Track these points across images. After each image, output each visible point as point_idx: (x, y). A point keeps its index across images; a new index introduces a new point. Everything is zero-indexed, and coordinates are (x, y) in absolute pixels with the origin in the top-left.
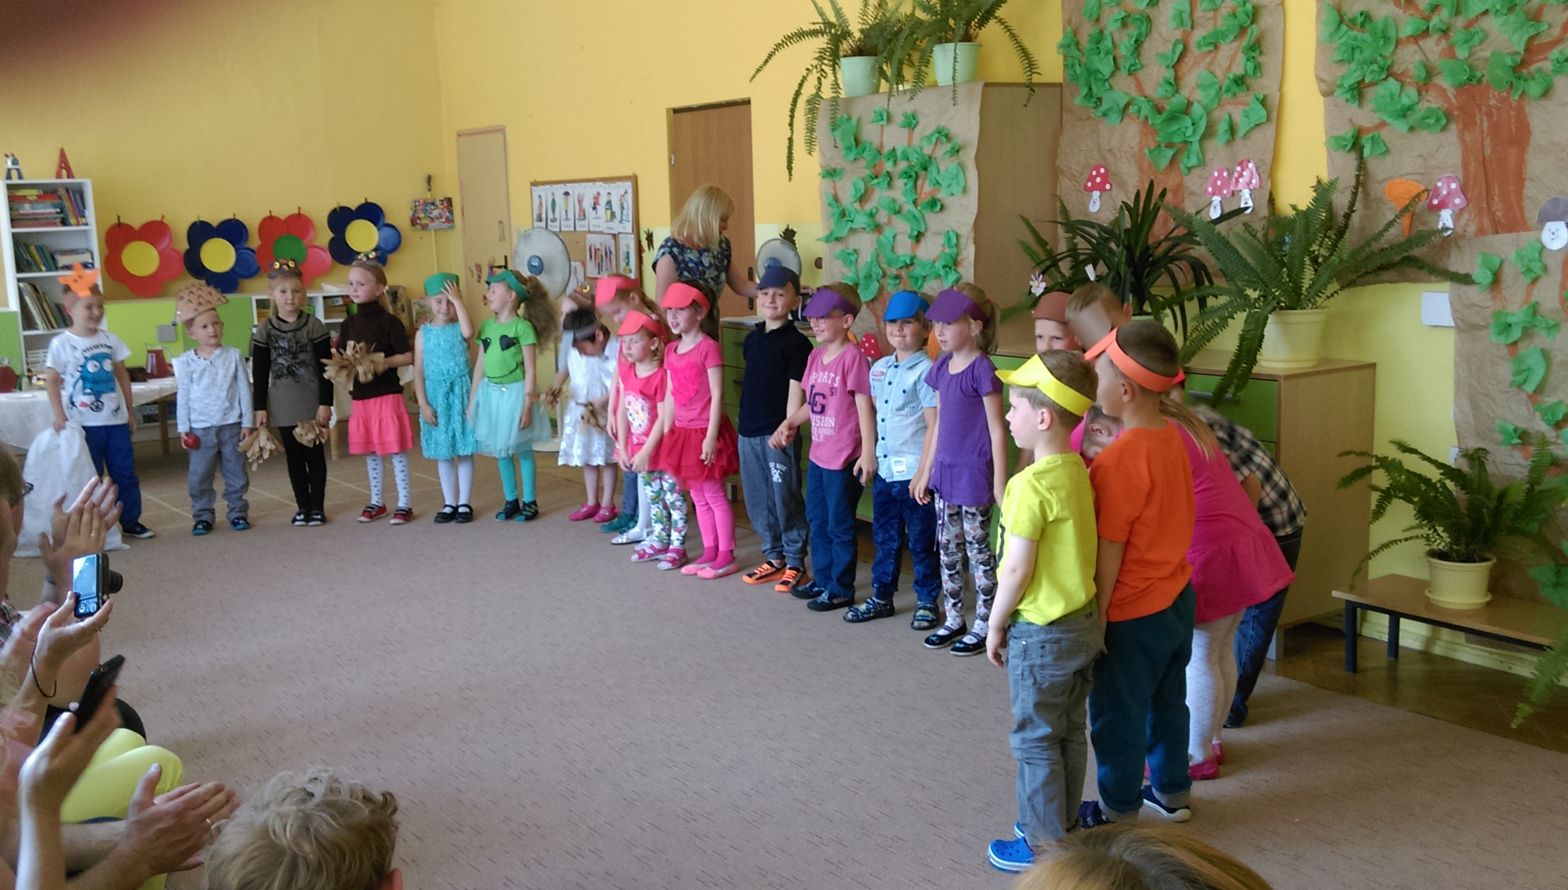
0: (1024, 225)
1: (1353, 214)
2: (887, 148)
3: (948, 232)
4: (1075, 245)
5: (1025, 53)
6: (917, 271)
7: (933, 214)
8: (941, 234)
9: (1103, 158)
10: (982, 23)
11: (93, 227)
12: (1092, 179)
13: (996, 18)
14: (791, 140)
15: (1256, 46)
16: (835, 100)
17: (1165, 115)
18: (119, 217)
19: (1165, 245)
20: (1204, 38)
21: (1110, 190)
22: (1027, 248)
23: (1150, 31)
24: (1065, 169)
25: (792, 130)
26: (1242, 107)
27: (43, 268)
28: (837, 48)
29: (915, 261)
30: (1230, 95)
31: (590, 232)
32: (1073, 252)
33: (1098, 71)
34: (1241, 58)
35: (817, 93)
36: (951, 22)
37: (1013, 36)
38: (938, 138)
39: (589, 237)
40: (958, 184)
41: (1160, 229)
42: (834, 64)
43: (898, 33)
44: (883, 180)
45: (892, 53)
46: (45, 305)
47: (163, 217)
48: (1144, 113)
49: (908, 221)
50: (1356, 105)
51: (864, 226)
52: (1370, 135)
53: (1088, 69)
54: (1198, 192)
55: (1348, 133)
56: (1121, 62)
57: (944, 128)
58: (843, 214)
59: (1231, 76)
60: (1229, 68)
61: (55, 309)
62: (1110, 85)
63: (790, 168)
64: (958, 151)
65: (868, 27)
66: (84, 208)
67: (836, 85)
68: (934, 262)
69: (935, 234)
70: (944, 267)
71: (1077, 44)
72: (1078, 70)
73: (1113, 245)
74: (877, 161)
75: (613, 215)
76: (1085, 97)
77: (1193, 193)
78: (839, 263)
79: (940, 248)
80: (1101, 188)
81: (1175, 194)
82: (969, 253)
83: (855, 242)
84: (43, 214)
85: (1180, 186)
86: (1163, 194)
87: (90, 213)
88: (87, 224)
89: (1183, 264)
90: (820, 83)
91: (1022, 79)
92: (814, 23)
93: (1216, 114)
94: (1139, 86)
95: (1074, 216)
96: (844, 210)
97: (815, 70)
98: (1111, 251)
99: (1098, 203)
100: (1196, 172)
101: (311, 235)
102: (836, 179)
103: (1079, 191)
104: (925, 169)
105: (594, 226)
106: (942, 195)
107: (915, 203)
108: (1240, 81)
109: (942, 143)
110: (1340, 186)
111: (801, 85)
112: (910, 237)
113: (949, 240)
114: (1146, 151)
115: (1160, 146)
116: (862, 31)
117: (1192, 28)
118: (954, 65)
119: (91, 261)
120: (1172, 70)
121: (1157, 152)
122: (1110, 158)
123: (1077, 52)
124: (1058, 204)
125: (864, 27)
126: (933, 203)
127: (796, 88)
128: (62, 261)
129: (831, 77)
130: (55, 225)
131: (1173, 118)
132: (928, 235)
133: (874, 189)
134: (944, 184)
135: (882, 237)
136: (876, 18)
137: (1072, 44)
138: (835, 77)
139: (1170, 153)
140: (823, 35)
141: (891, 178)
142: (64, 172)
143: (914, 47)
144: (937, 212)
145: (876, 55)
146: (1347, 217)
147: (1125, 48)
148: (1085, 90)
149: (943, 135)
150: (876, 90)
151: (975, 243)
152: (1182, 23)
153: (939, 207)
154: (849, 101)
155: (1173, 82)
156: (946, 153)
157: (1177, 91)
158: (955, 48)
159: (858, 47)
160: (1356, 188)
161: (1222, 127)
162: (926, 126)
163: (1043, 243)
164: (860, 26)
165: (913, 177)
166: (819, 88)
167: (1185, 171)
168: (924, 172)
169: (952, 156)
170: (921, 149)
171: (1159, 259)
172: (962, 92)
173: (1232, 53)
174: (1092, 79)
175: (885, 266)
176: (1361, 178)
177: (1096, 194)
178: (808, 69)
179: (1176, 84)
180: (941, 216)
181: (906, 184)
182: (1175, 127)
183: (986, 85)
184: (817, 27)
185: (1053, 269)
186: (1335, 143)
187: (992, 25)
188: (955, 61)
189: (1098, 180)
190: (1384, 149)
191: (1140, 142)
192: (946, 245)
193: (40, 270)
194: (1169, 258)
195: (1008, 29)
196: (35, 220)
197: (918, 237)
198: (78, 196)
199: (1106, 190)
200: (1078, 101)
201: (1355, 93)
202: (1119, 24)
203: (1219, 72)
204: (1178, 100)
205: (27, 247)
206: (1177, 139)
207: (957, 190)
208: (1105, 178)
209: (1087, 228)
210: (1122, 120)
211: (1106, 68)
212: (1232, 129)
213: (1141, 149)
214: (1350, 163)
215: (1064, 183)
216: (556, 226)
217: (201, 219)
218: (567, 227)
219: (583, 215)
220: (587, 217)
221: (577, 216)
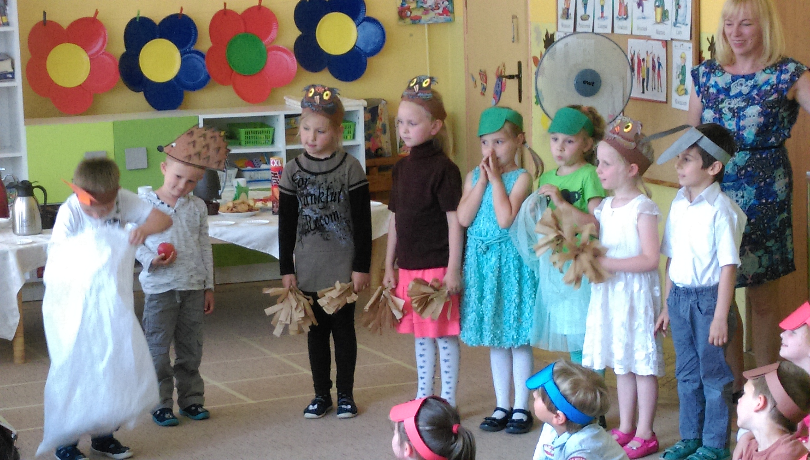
18: (45, 13)
31: (631, 36)
39: (631, 41)
47: (97, 12)
75: (665, 14)
101: (274, 34)
105: (639, 28)
216: (588, 26)
217: (141, 15)
218: (602, 27)
219: (625, 14)
220: (630, 14)
221: (616, 14)
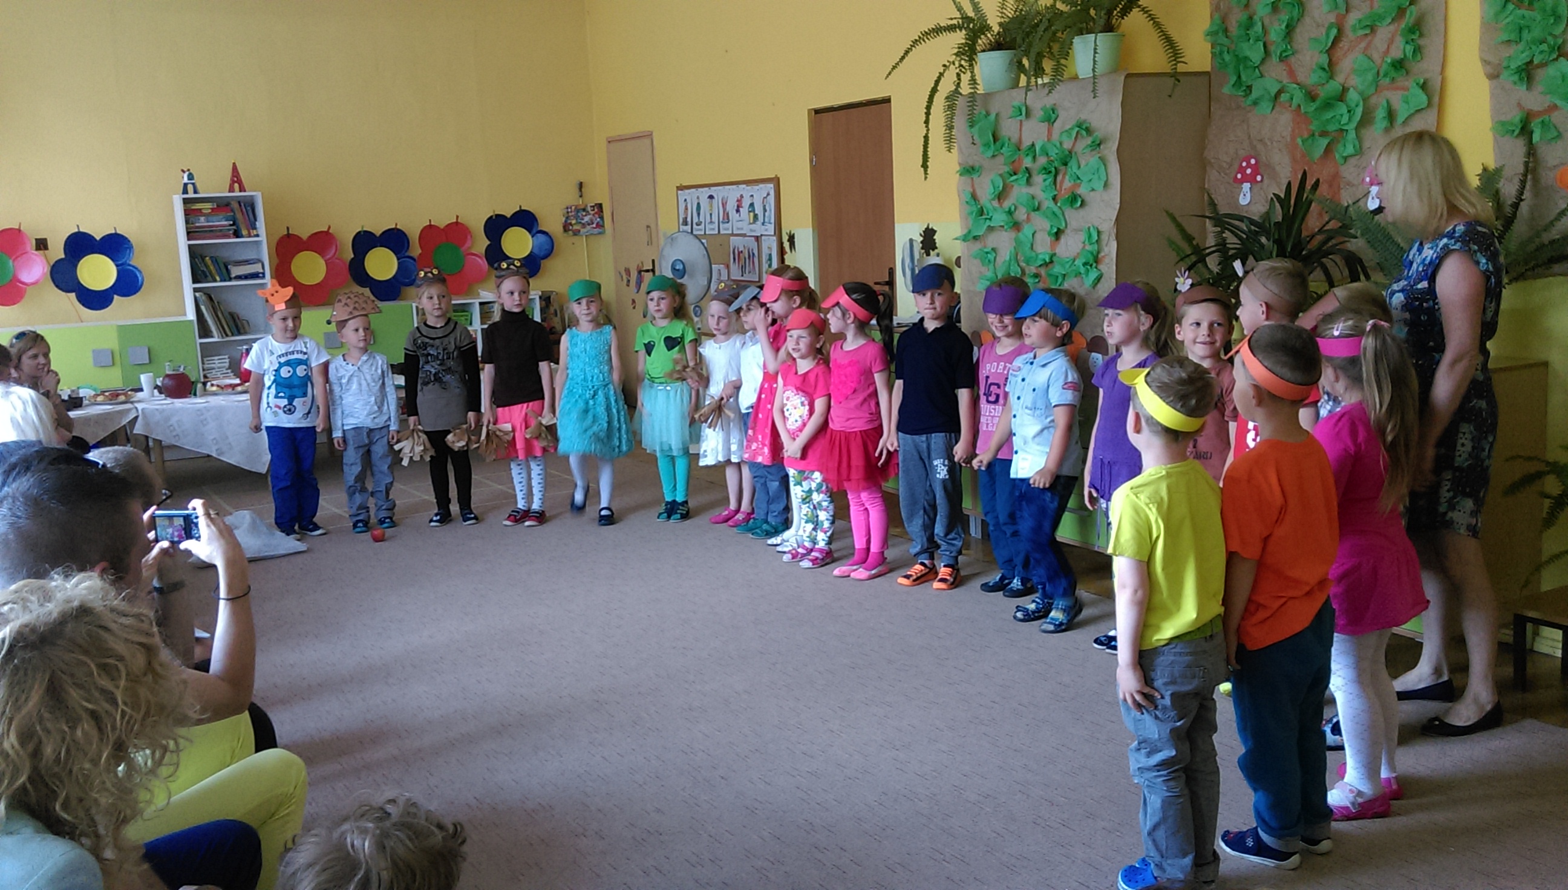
0: (1168, 220)
1: (1522, 203)
2: (1026, 143)
3: (1089, 228)
4: (1224, 239)
5: (1169, 42)
6: (1057, 269)
7: (1073, 210)
8: (1081, 231)
9: (1254, 147)
10: (1125, 12)
11: (263, 238)
12: (1242, 170)
13: (1139, 6)
14: (926, 138)
15: (1417, 29)
16: (972, 96)
17: (1318, 103)
18: (288, 228)
19: (1320, 238)
20: (1360, 21)
21: (1262, 181)
22: (1171, 243)
23: (1302, 16)
24: (1213, 161)
25: (927, 127)
26: (1400, 93)
27: (218, 278)
28: (974, 42)
29: (1054, 259)
30: (1388, 80)
31: (733, 235)
32: (1222, 247)
33: (1246, 58)
34: (1400, 42)
35: (956, 89)
36: (1092, 12)
37: (1157, 25)
38: (1078, 132)
39: (733, 240)
40: (1099, 178)
41: (1313, 222)
42: (971, 60)
43: (1037, 25)
44: (1022, 177)
45: (1030, 45)
46: (220, 315)
47: (329, 227)
48: (1295, 102)
49: (1047, 217)
50: (1525, 87)
51: (1002, 224)
52: (1540, 120)
53: (1237, 56)
54: (1355, 182)
55: (1516, 117)
56: (1272, 48)
57: (1085, 121)
58: (981, 212)
59: (1389, 61)
60: (1387, 52)
61: (229, 317)
62: (1261, 73)
63: (925, 166)
64: (1099, 145)
65: (1007, 20)
66: (256, 220)
67: (973, 81)
68: (1074, 260)
69: (1075, 230)
70: (1085, 264)
71: (1226, 31)
72: (1227, 57)
73: (1263, 240)
74: (1016, 157)
75: (756, 217)
76: (1233, 85)
77: (1349, 184)
78: (977, 262)
79: (1081, 246)
80: (1252, 179)
81: (1331, 186)
82: (1111, 249)
83: (993, 240)
84: (217, 226)
85: (1336, 176)
86: (1317, 184)
87: (261, 224)
88: (257, 236)
89: (1337, 258)
90: (959, 79)
91: (1168, 69)
92: (952, 19)
93: (1373, 100)
94: (1291, 73)
95: (1223, 210)
96: (982, 207)
97: (952, 66)
98: (1262, 246)
99: (1248, 195)
100: (1353, 161)
101: (469, 244)
102: (975, 176)
103: (1229, 183)
104: (1065, 164)
105: (738, 229)
106: (1082, 190)
107: (1054, 199)
108: (1399, 65)
109: (1083, 137)
110: (1507, 173)
111: (937, 82)
112: (1049, 234)
113: (1090, 236)
114: (1299, 141)
115: (1313, 135)
116: (1000, 24)
117: (1347, 11)
118: (1095, 57)
119: (261, 271)
120: (1326, 56)
121: (1310, 141)
122: (1259, 146)
123: (1226, 39)
124: (1206, 197)
125: (1002, 20)
126: (1074, 198)
127: (933, 85)
128: (235, 271)
129: (969, 74)
130: (229, 237)
131: (1328, 105)
132: (1068, 231)
133: (1013, 186)
134: (1085, 179)
135: (1020, 234)
136: (1016, 11)
137: (1220, 31)
138: (972, 72)
139: (1324, 142)
140: (961, 30)
141: (1029, 173)
142: (236, 185)
143: (1054, 38)
144: (1077, 209)
145: (1014, 49)
146: (1516, 206)
147: (1276, 33)
148: (1234, 79)
149: (1084, 129)
150: (1015, 85)
151: (1117, 238)
152: (1336, 7)
153: (1079, 203)
154: (987, 96)
155: (1326, 67)
156: (1086, 147)
157: (1331, 77)
158: (1096, 39)
159: (996, 42)
160: (1525, 175)
161: (1380, 113)
162: (1066, 120)
163: (1189, 238)
164: (999, 20)
165: (1054, 173)
166: (959, 84)
167: (1342, 161)
168: (1063, 168)
169: (1092, 151)
170: (1061, 143)
171: (1311, 254)
172: (1103, 85)
173: (1390, 35)
174: (1241, 68)
175: (1023, 264)
176: (1530, 165)
177: (1246, 186)
178: (944, 66)
179: (1330, 70)
180: (1082, 212)
181: (1045, 180)
182: (1329, 115)
183: (1128, 76)
184: (955, 22)
185: (1200, 265)
186: (1501, 128)
187: (1135, 14)
188: (1095, 53)
189: (1249, 171)
190: (1556, 134)
191: (1293, 131)
192: (1087, 242)
193: (215, 281)
194: (1322, 253)
195: (1152, 18)
196: (211, 232)
197: (1058, 235)
198: (249, 208)
199: (1258, 182)
200: (1227, 90)
201: (1523, 74)
202: (1269, 9)
203: (1376, 56)
204: (1334, 86)
205: (203, 258)
206: (1332, 128)
207: (1099, 185)
208: (1256, 170)
209: (1237, 223)
210: (1273, 108)
211: (1255, 54)
212: (1391, 115)
213: (1293, 139)
214: (1519, 148)
215: (1213, 175)
216: (701, 230)
217: (365, 229)
218: (712, 230)
219: (727, 218)
220: (730, 218)
221: (721, 219)
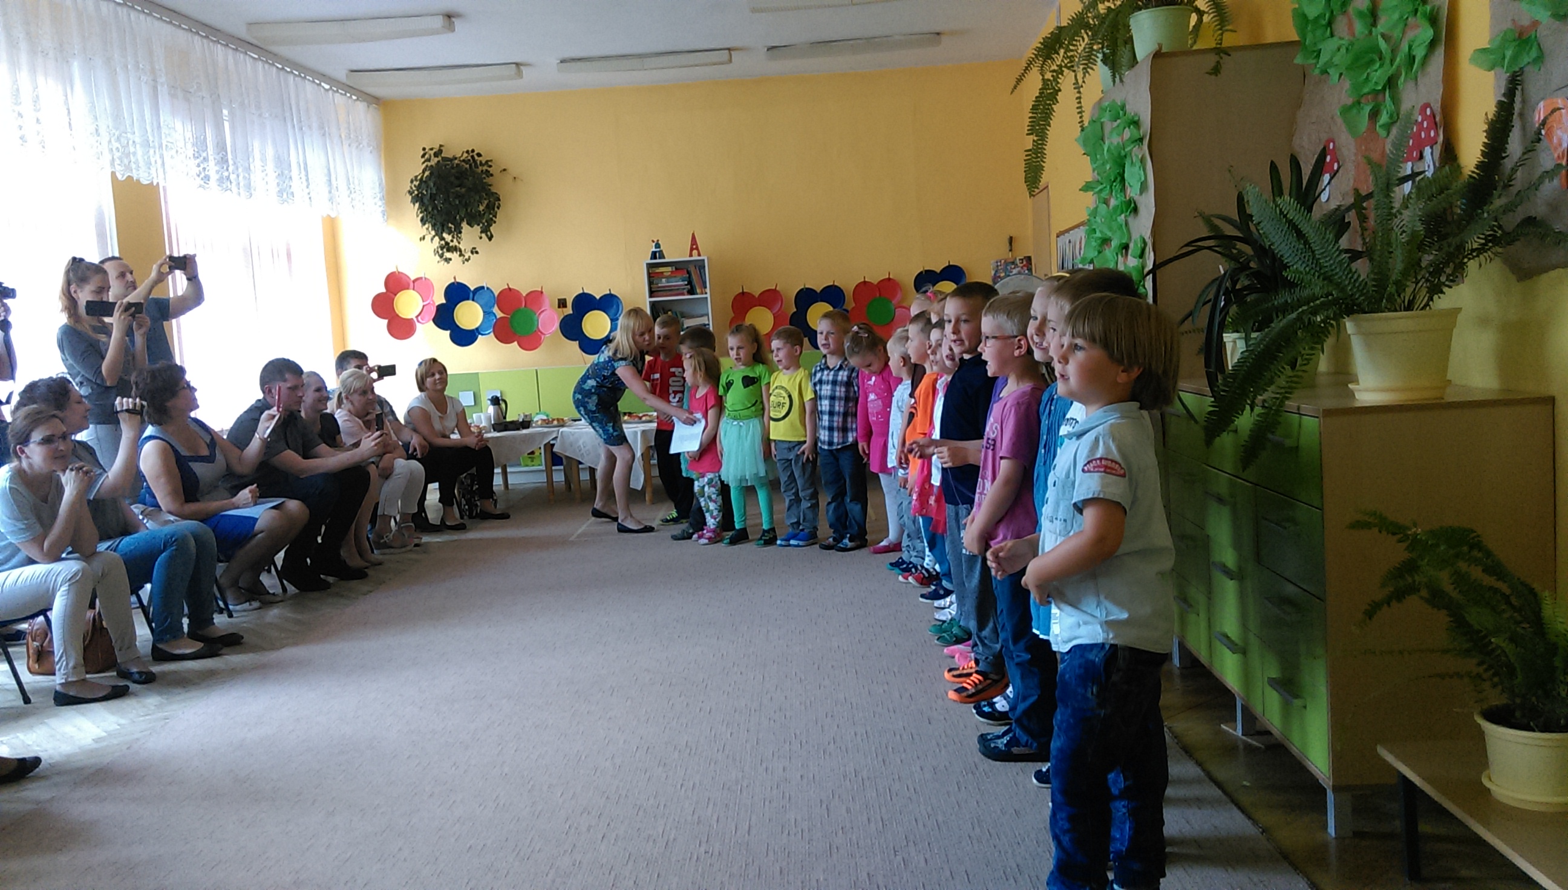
11: (708, 295)
18: (741, 287)
47: (777, 286)
84: (675, 286)
87: (709, 284)
101: (899, 296)
130: (683, 294)
142: (693, 251)
196: (670, 291)
198: (701, 271)
217: (806, 287)
